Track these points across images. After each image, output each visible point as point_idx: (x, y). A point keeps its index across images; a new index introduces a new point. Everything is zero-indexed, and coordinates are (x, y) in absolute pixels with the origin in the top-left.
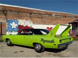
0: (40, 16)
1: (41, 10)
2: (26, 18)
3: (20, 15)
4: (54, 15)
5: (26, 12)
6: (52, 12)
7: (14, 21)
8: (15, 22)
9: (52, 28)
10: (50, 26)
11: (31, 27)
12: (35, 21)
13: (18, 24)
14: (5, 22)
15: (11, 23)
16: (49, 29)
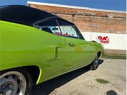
0: (87, 18)
6: (108, 11)
11: (73, 35)
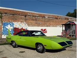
0: (34, 18)
1: (35, 13)
2: (21, 20)
3: (15, 17)
4: (47, 17)
5: (21, 14)
6: (45, 14)
7: (10, 23)
8: (10, 25)
9: (46, 29)
10: (44, 28)
11: (26, 29)
12: (30, 24)
13: (13, 26)
14: (1, 25)
15: (6, 26)
16: (43, 30)
